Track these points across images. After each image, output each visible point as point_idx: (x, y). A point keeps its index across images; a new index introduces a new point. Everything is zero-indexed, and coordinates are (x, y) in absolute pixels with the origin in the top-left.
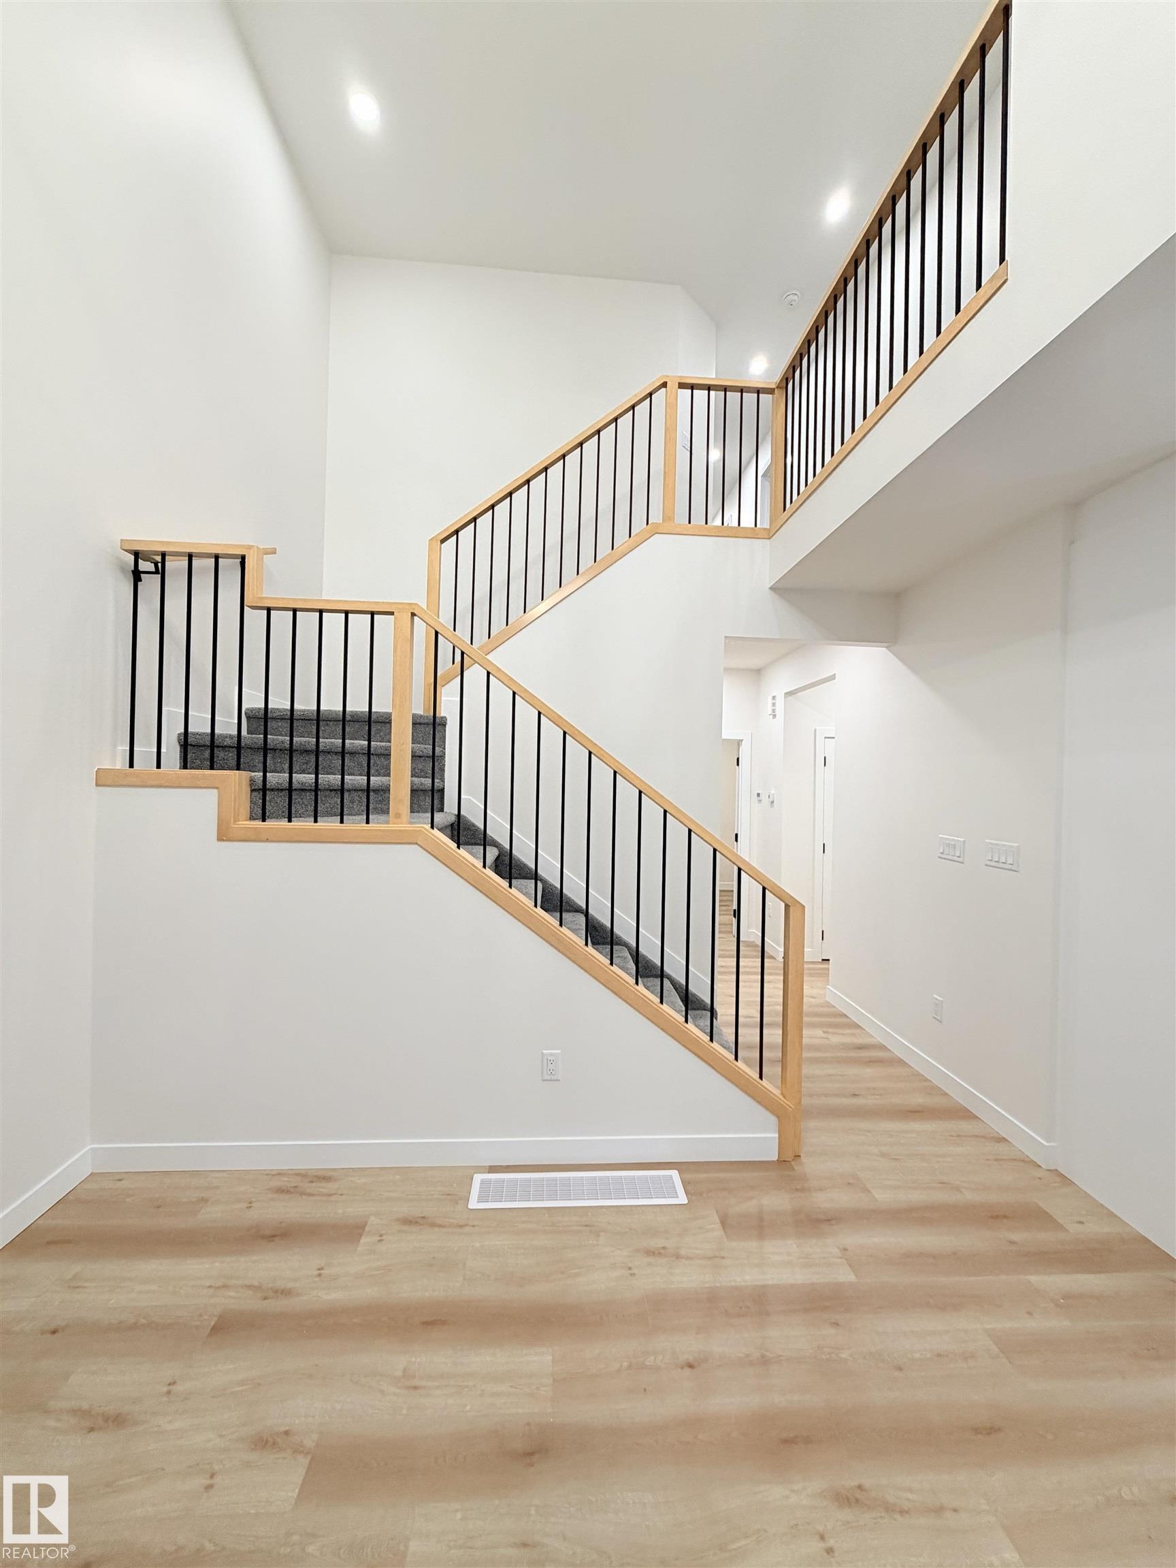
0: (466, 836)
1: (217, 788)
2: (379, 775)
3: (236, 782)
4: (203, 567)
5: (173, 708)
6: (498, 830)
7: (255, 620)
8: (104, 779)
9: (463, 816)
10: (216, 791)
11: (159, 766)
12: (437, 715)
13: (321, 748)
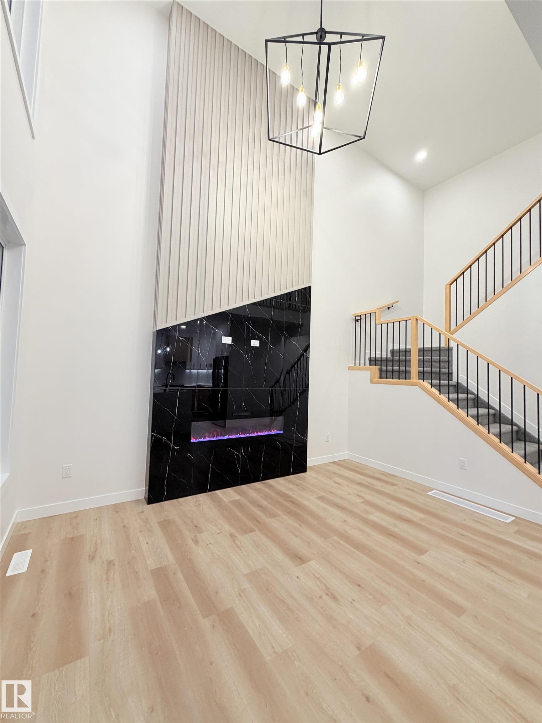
0: (461, 390)
1: (370, 370)
2: (426, 368)
3: (376, 369)
4: (368, 316)
5: (368, 351)
6: (472, 387)
7: (379, 327)
8: (350, 369)
9: (460, 383)
10: (370, 371)
11: (365, 365)
12: (450, 346)
13: (407, 360)
